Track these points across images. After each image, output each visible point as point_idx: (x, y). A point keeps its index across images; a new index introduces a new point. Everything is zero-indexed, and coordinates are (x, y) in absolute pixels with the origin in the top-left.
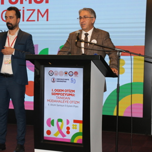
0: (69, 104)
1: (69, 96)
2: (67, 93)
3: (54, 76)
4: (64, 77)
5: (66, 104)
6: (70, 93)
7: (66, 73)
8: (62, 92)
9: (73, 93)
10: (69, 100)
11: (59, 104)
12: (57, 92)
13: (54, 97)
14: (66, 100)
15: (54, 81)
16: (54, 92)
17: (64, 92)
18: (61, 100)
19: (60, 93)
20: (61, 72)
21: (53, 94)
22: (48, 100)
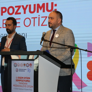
0: (27, 88)
1: (26, 82)
2: (25, 79)
3: (17, 67)
4: (23, 68)
5: (25, 88)
6: (27, 80)
7: (25, 65)
8: (22, 79)
9: (29, 80)
10: (27, 85)
11: (21, 88)
12: (19, 79)
13: (18, 83)
14: (25, 85)
15: (17, 71)
16: (18, 79)
17: (24, 79)
18: (22, 85)
19: (21, 79)
20: (22, 64)
21: (17, 80)
22: (14, 85)
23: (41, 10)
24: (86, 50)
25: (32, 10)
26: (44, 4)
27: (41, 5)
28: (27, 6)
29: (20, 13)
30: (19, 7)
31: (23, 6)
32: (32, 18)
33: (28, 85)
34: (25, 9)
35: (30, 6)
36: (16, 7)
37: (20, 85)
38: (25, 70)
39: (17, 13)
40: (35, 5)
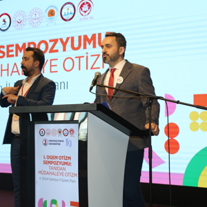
0: (65, 178)
1: (64, 166)
2: (61, 160)
3: (45, 137)
5: (61, 177)
6: (66, 161)
7: (60, 132)
8: (56, 160)
9: (69, 161)
10: (65, 172)
11: (53, 177)
12: (49, 160)
13: (47, 168)
14: (61, 171)
15: (45, 144)
16: (47, 160)
17: (58, 160)
18: (55, 171)
19: (53, 160)
20: (54, 130)
21: (45, 163)
22: (40, 172)
23: (89, 44)
24: (178, 102)
25: (76, 45)
26: (94, 36)
27: (90, 37)
28: (68, 39)
29: (57, 51)
30: (55, 41)
31: (61, 40)
32: (76, 57)
33: (67, 171)
34: (64, 44)
35: (73, 38)
36: (51, 41)
37: (52, 171)
38: (61, 143)
39: (52, 51)
40: (80, 37)
